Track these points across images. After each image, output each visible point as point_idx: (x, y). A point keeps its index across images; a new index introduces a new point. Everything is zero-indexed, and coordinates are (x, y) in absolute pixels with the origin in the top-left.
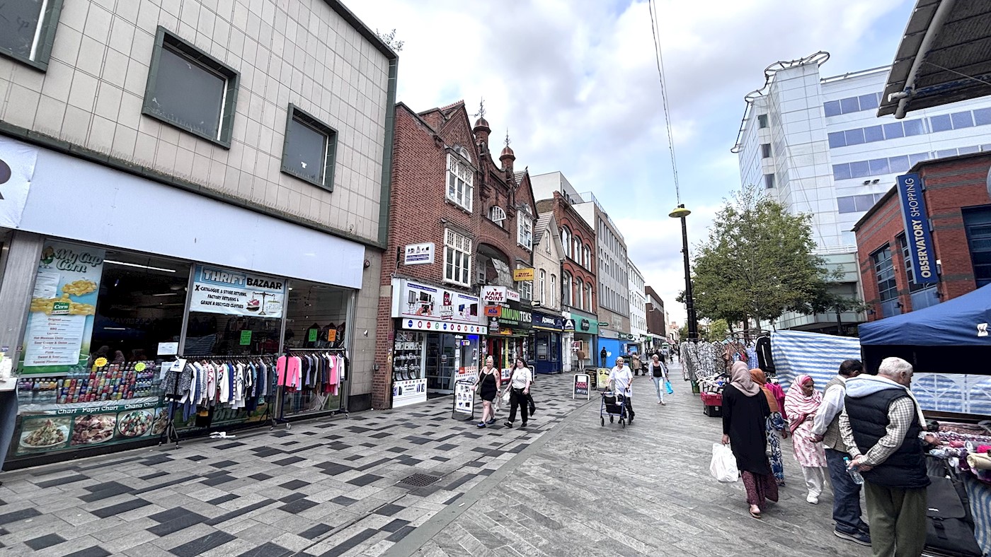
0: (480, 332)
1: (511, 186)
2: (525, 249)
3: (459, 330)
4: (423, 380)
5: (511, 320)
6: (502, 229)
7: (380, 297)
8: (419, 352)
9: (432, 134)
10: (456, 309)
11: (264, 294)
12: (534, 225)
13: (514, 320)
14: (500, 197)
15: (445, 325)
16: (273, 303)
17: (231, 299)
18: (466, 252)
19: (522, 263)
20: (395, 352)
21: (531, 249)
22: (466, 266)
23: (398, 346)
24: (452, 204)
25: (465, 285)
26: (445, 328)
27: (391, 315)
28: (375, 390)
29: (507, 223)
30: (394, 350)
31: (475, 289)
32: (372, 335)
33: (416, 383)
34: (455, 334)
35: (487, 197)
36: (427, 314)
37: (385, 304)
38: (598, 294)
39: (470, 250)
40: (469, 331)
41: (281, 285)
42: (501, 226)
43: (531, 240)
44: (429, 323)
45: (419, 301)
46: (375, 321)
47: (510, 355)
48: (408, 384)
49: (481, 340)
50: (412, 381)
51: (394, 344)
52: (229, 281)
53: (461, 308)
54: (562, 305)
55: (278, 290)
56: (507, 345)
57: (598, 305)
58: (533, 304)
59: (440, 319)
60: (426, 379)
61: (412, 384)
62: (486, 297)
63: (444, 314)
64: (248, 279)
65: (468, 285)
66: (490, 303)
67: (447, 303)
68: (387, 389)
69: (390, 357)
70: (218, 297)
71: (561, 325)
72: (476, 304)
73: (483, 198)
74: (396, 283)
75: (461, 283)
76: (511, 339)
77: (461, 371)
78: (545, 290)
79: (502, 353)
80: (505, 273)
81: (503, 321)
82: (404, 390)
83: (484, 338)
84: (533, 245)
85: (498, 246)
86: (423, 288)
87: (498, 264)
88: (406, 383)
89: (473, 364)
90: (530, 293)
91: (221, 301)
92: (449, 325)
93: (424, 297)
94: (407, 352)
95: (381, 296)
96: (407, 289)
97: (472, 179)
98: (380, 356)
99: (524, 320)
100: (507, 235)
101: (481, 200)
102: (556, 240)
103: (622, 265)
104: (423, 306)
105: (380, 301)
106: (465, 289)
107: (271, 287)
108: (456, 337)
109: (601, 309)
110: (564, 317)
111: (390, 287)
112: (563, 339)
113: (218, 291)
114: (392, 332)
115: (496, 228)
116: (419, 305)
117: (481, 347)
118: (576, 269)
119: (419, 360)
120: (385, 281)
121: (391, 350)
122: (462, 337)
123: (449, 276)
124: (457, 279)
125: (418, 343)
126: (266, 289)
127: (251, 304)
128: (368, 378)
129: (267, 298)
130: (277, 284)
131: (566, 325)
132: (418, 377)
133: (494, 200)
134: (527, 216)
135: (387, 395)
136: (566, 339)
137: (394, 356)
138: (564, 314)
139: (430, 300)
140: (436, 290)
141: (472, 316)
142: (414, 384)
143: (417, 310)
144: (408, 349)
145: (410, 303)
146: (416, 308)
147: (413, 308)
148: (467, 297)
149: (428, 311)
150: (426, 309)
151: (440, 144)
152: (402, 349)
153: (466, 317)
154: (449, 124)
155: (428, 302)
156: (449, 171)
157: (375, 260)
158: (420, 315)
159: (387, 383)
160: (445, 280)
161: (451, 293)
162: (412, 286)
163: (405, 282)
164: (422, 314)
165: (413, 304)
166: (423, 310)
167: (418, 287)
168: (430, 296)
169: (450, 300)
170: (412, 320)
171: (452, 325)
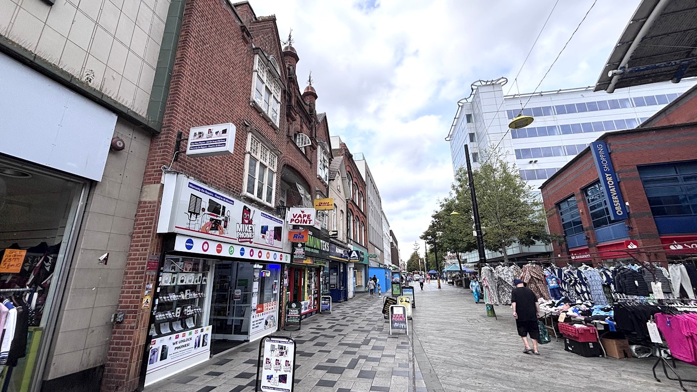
0: (283, 261)
1: (314, 120)
2: (323, 182)
3: (260, 257)
4: (205, 328)
5: (313, 248)
6: (305, 156)
7: (140, 202)
8: (203, 288)
9: (240, 24)
10: (258, 231)
12: (330, 163)
13: (316, 249)
14: (304, 126)
15: (242, 249)
18: (271, 168)
19: (321, 193)
20: (158, 290)
21: (328, 184)
22: (270, 184)
23: (166, 279)
24: (257, 109)
25: (268, 204)
26: (242, 254)
27: (155, 228)
28: (111, 360)
29: (309, 152)
30: (157, 284)
31: (280, 211)
32: (118, 262)
33: (194, 335)
34: (254, 262)
35: (294, 120)
36: (217, 233)
37: (152, 211)
38: (368, 231)
39: (276, 167)
40: (271, 259)
42: (304, 152)
43: (328, 175)
44: (219, 246)
45: (206, 211)
46: (129, 238)
48: (181, 338)
49: (283, 271)
50: (187, 333)
51: (158, 276)
53: (264, 230)
54: (347, 238)
56: (306, 275)
57: (368, 240)
58: (331, 233)
59: (237, 242)
60: (211, 327)
61: (187, 336)
62: (292, 220)
63: (242, 235)
65: (272, 205)
66: (295, 227)
67: (247, 221)
68: (135, 356)
69: (149, 299)
71: (348, 256)
72: (281, 227)
74: (169, 181)
75: (264, 200)
77: (259, 309)
78: (336, 223)
80: (308, 199)
81: (309, 250)
82: (171, 351)
84: (329, 180)
85: (302, 173)
86: (214, 195)
87: (302, 191)
88: (177, 337)
89: (272, 299)
90: (327, 223)
92: (247, 250)
93: (215, 209)
94: (183, 289)
95: (144, 199)
96: (186, 194)
97: (280, 94)
98: (130, 297)
99: (323, 249)
100: (309, 164)
101: (288, 121)
102: (344, 181)
104: (212, 220)
105: (139, 207)
106: (269, 209)
108: (255, 266)
110: (349, 249)
111: (159, 185)
112: (348, 268)
114: (156, 258)
115: (300, 154)
116: (205, 218)
117: (282, 279)
118: (356, 209)
119: (202, 300)
120: (152, 177)
121: (151, 286)
122: (261, 267)
123: (251, 190)
124: (260, 195)
125: (201, 275)
131: (352, 256)
132: (198, 325)
133: (299, 127)
134: (325, 153)
135: (134, 366)
137: (156, 296)
138: (349, 245)
139: (223, 214)
140: (233, 201)
141: (276, 241)
142: (190, 337)
143: (203, 225)
144: (184, 284)
145: (191, 213)
146: (200, 222)
147: (196, 221)
148: (271, 218)
149: (219, 229)
150: (215, 225)
151: (248, 39)
152: (172, 284)
153: (269, 241)
154: (259, 25)
155: (220, 216)
156: (256, 73)
157: (134, 143)
158: (207, 233)
159: (137, 344)
160: (245, 192)
161: (252, 208)
162: (196, 188)
163: (185, 180)
164: (210, 232)
165: (195, 216)
166: (211, 226)
167: (206, 191)
168: (224, 208)
169: (251, 218)
170: (192, 239)
171: (252, 251)
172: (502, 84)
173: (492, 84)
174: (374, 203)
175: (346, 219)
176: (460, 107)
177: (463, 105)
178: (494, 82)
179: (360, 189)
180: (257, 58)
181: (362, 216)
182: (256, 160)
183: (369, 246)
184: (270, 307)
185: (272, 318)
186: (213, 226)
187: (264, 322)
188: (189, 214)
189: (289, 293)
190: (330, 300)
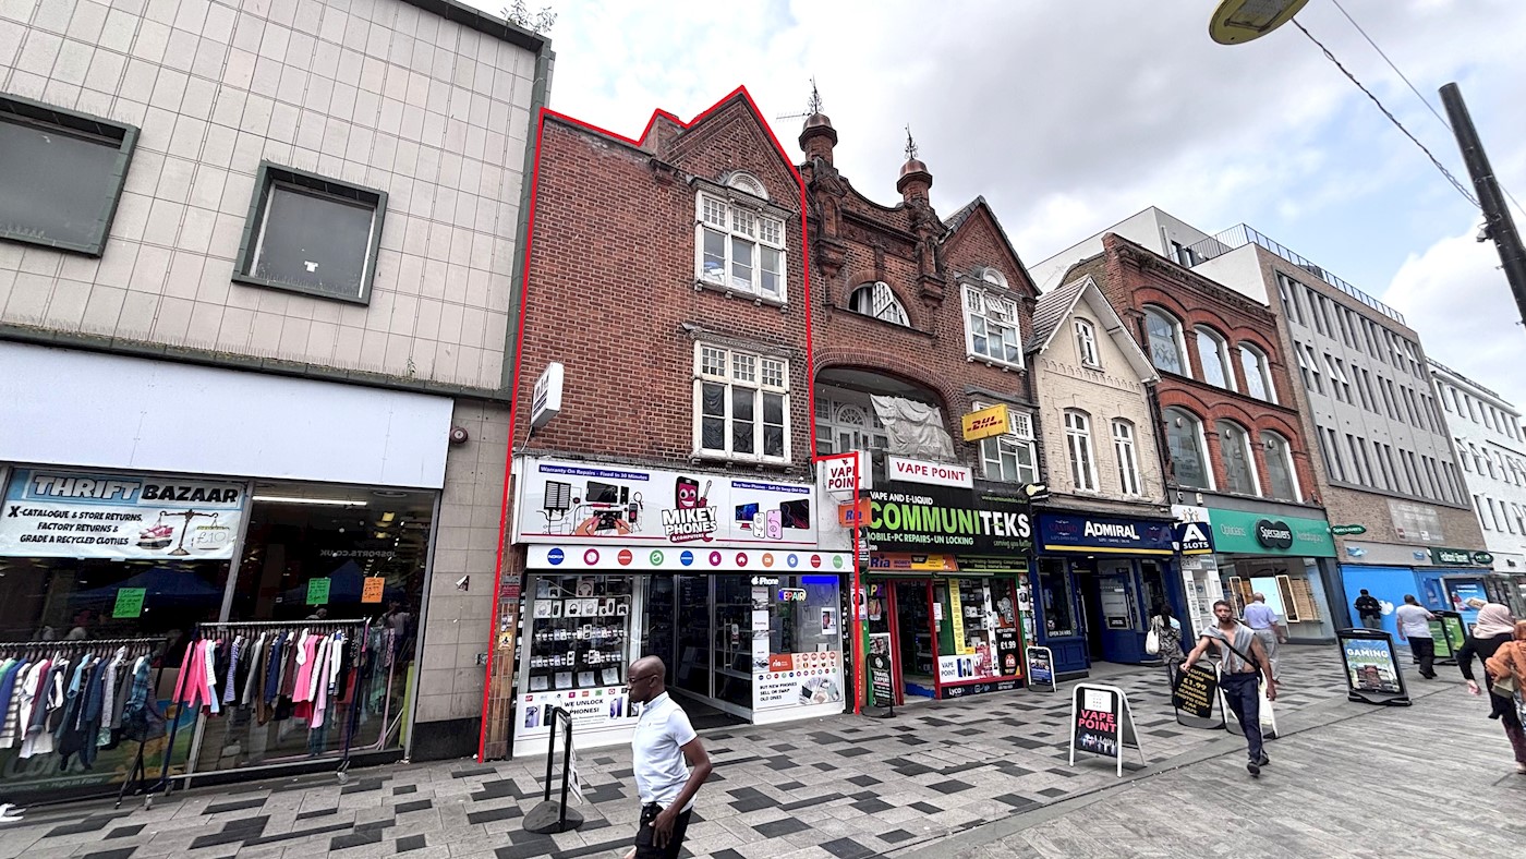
0: (830, 568)
1: (924, 235)
2: (998, 367)
3: (742, 564)
5: (943, 534)
6: (907, 330)
9: (646, 160)
10: (725, 516)
11: (189, 515)
12: (1025, 312)
13: (954, 534)
14: (890, 262)
15: (687, 554)
16: (210, 531)
17: (96, 528)
18: (773, 388)
19: (992, 398)
20: (521, 624)
21: (1023, 366)
22: (774, 417)
23: (539, 609)
24: (716, 292)
25: (769, 459)
26: (688, 563)
27: (511, 537)
30: (519, 617)
32: (482, 586)
33: (608, 696)
35: (842, 265)
36: (614, 532)
38: (1315, 456)
39: (787, 383)
40: (786, 567)
41: (235, 494)
42: (903, 323)
43: (1019, 346)
44: (625, 553)
45: (584, 502)
46: (494, 553)
47: (972, 621)
48: (579, 698)
50: (583, 691)
52: (98, 494)
53: (746, 512)
54: (1168, 488)
55: (229, 504)
57: (1322, 480)
58: (1031, 490)
59: (668, 542)
61: (592, 696)
62: (830, 483)
63: (680, 530)
64: (148, 487)
65: (786, 459)
68: (496, 712)
69: (508, 636)
70: (65, 527)
71: (1171, 538)
72: (806, 501)
73: (826, 269)
74: (519, 468)
75: (754, 455)
76: (967, 582)
77: (778, 664)
78: (1096, 457)
79: (939, 617)
80: (919, 423)
81: (910, 538)
83: (850, 581)
84: (1029, 356)
85: (894, 368)
86: (597, 473)
87: (889, 406)
88: (572, 696)
89: (822, 646)
91: (74, 533)
92: (701, 556)
93: (602, 495)
97: (781, 234)
99: (999, 533)
100: (927, 342)
101: (820, 274)
102: (1118, 338)
104: (597, 514)
106: (769, 470)
107: (209, 500)
108: (757, 581)
109: (1336, 492)
110: (1176, 520)
111: (510, 477)
113: (66, 514)
114: (516, 579)
115: (882, 329)
116: (583, 513)
117: (843, 604)
118: (1219, 401)
121: (510, 619)
122: (773, 582)
123: (713, 444)
124: (741, 447)
125: (613, 601)
126: (197, 503)
127: (151, 534)
128: (469, 682)
129: (195, 522)
130: (227, 492)
131: (1187, 539)
133: (871, 271)
134: (994, 292)
135: (496, 725)
136: (1195, 574)
137: (519, 633)
138: (1178, 511)
139: (624, 499)
140: (647, 475)
141: (791, 530)
142: (599, 698)
143: (579, 523)
144: (577, 615)
145: (551, 509)
146: (571, 520)
147: (564, 521)
148: (767, 487)
149: (617, 525)
150: (609, 520)
152: (554, 616)
153: (766, 534)
155: (618, 503)
156: (700, 225)
157: (486, 426)
158: (590, 536)
159: (498, 696)
160: (699, 450)
161: (702, 479)
162: (556, 470)
163: (532, 464)
164: (596, 533)
165: (560, 512)
166: (597, 524)
167: (578, 471)
168: (625, 490)
169: (701, 495)
170: (561, 548)
171: (715, 554)
175: (1149, 436)
180: (700, 195)
181: (1264, 414)
182: (721, 386)
183: (1335, 498)
184: (811, 662)
185: (825, 685)
186: (603, 522)
187: (798, 690)
188: (547, 512)
189: (888, 634)
190: (1048, 658)
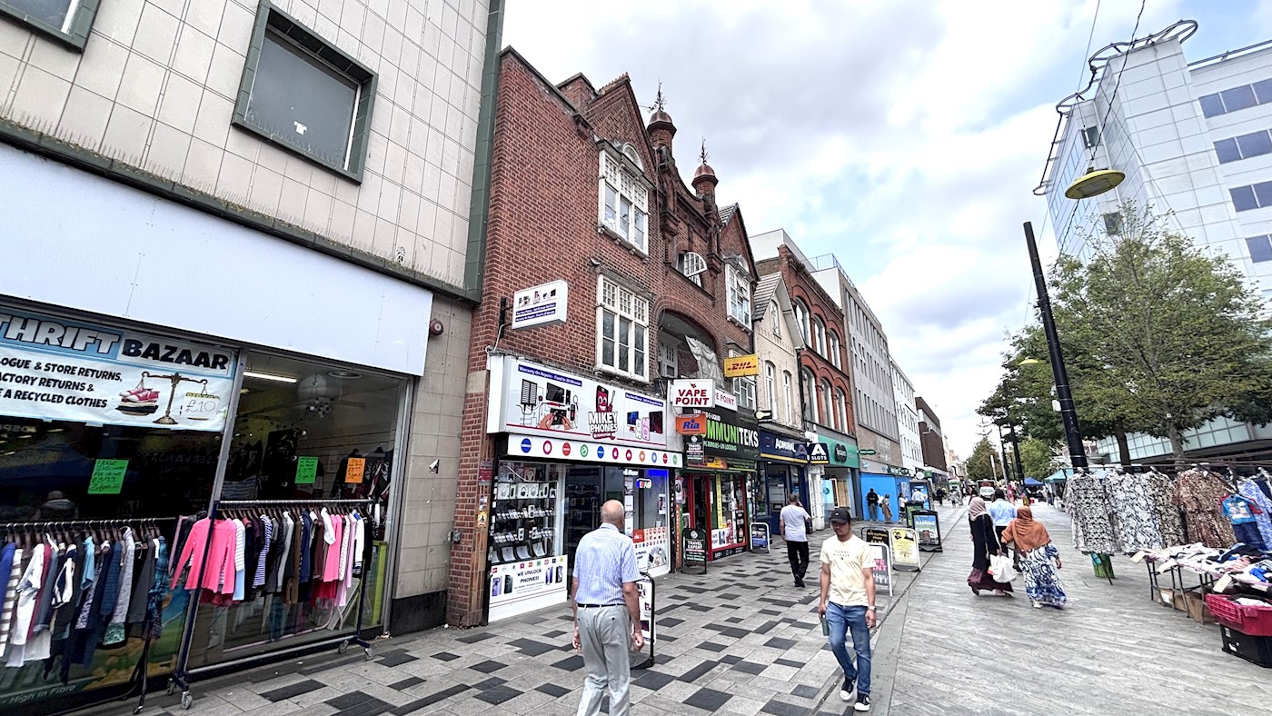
0: (670, 464)
1: (713, 223)
2: (740, 327)
3: (629, 459)
4: (558, 558)
5: (724, 442)
6: (702, 290)
7: (466, 395)
8: (552, 502)
9: (572, 113)
10: (622, 420)
11: (176, 379)
12: (753, 290)
13: (729, 443)
14: (697, 240)
15: (601, 449)
16: (200, 399)
17: (67, 385)
18: (640, 322)
19: (738, 348)
20: (494, 505)
21: (750, 328)
22: (639, 345)
23: (503, 492)
24: (610, 236)
25: (639, 378)
26: (601, 456)
27: (485, 427)
28: (454, 586)
29: (708, 280)
30: (492, 498)
31: (658, 386)
32: (448, 470)
33: (544, 566)
34: (623, 466)
35: (673, 234)
36: (562, 428)
37: (476, 406)
38: (854, 404)
39: (646, 319)
40: (648, 462)
41: (226, 360)
42: (699, 284)
43: (750, 314)
44: (567, 446)
45: (545, 400)
46: (458, 440)
47: (725, 505)
48: (527, 568)
49: (672, 479)
50: (535, 562)
51: (493, 488)
52: (67, 343)
53: (632, 418)
54: (804, 420)
55: (218, 371)
56: (719, 487)
57: (856, 422)
58: (760, 415)
59: (591, 439)
60: (566, 556)
61: (535, 567)
62: (678, 400)
63: (598, 429)
64: (128, 342)
65: (646, 379)
66: (686, 410)
67: (603, 408)
68: (475, 584)
69: (484, 515)
70: (25, 380)
71: (805, 453)
72: (661, 412)
73: (667, 235)
74: (495, 364)
75: (631, 373)
76: (726, 477)
78: (776, 395)
79: (712, 502)
80: (709, 361)
81: (711, 444)
82: (516, 582)
83: (677, 474)
84: (753, 321)
85: (696, 318)
86: (553, 376)
87: (696, 346)
88: (522, 567)
89: (659, 523)
90: (754, 399)
91: (36, 388)
92: (608, 450)
93: (556, 395)
94: (526, 503)
95: (470, 391)
96: (517, 378)
97: (646, 201)
98: (464, 513)
99: (746, 443)
100: (710, 302)
101: (664, 238)
102: (787, 317)
103: (883, 364)
104: (553, 411)
105: (467, 401)
106: (640, 385)
107: (197, 364)
108: (626, 472)
109: (861, 429)
110: (808, 441)
111: (485, 372)
112: (810, 476)
113: (26, 364)
114: (490, 464)
115: (691, 287)
116: (544, 409)
117: (672, 492)
118: (821, 365)
119: (552, 520)
120: (476, 362)
121: (485, 500)
122: (636, 473)
123: (608, 360)
124: (624, 366)
125: (547, 485)
126: (183, 367)
127: (134, 398)
129: (183, 387)
130: (216, 357)
131: (814, 453)
132: (549, 554)
133: (686, 243)
134: (741, 274)
135: (476, 595)
136: (813, 476)
137: (492, 512)
138: (808, 435)
139: (568, 401)
140: (580, 382)
141: (654, 434)
142: (539, 568)
143: (542, 418)
145: (525, 404)
146: (537, 415)
147: (533, 415)
148: (642, 399)
149: (564, 422)
150: (559, 417)
151: (586, 132)
152: (511, 498)
153: (642, 435)
154: (601, 102)
155: (564, 404)
156: (603, 180)
157: (453, 322)
158: (548, 429)
159: (476, 569)
160: (600, 365)
161: (610, 388)
162: (529, 371)
163: (514, 363)
164: (552, 427)
165: (530, 407)
166: (552, 420)
167: (542, 373)
168: (569, 392)
169: (609, 402)
170: (529, 438)
171: (615, 450)
172: (1181, 37)
173: (1152, 44)
174: (869, 348)
175: (798, 387)
176: (1064, 117)
177: (1072, 111)
178: (1155, 40)
179: (830, 325)
180: (603, 155)
181: (836, 376)
182: (613, 314)
183: (859, 432)
184: (654, 535)
185: (660, 552)
186: (556, 418)
187: (646, 557)
188: (523, 406)
189: (688, 514)
190: (766, 531)
